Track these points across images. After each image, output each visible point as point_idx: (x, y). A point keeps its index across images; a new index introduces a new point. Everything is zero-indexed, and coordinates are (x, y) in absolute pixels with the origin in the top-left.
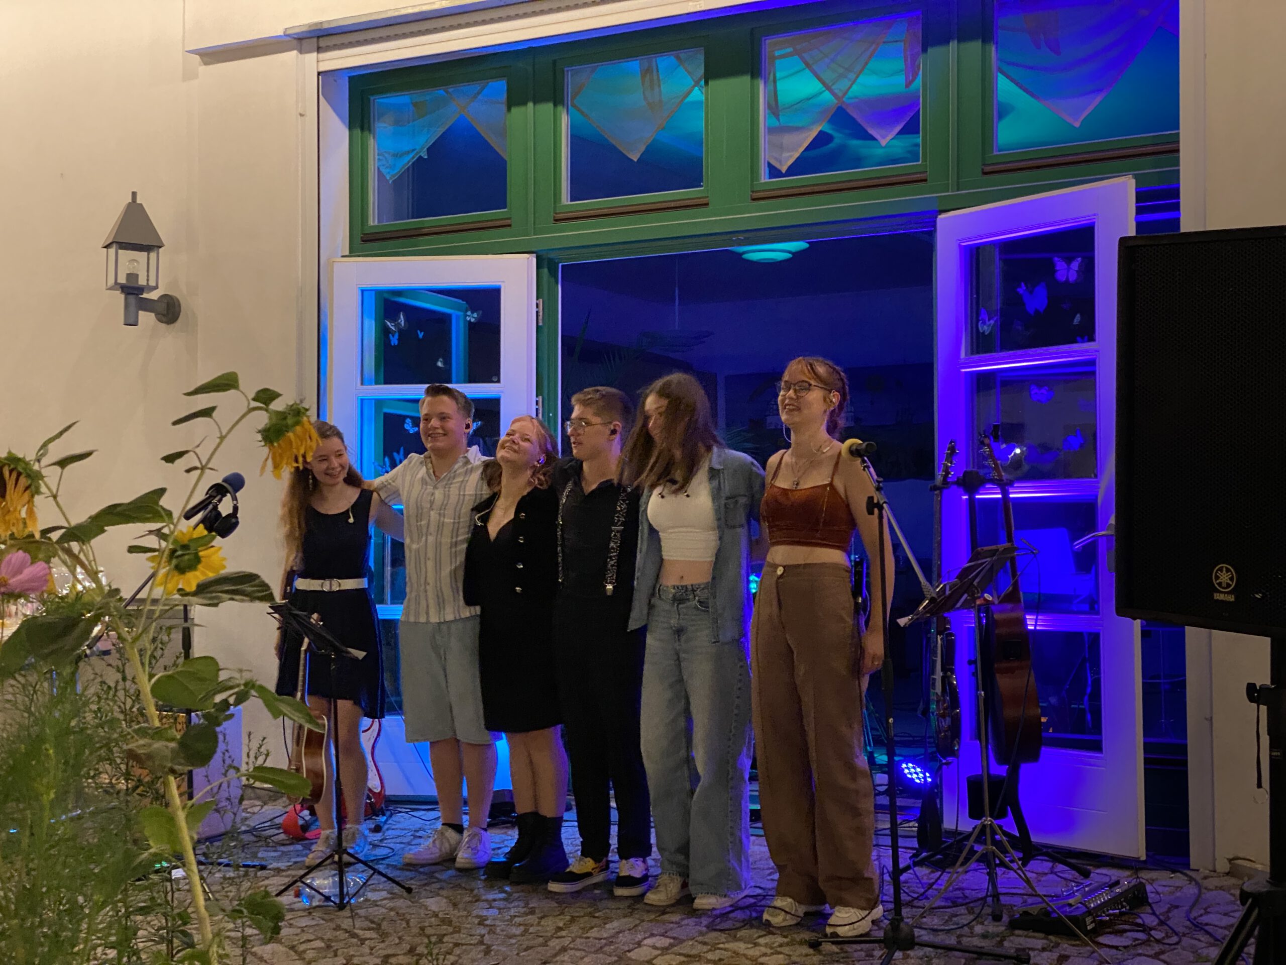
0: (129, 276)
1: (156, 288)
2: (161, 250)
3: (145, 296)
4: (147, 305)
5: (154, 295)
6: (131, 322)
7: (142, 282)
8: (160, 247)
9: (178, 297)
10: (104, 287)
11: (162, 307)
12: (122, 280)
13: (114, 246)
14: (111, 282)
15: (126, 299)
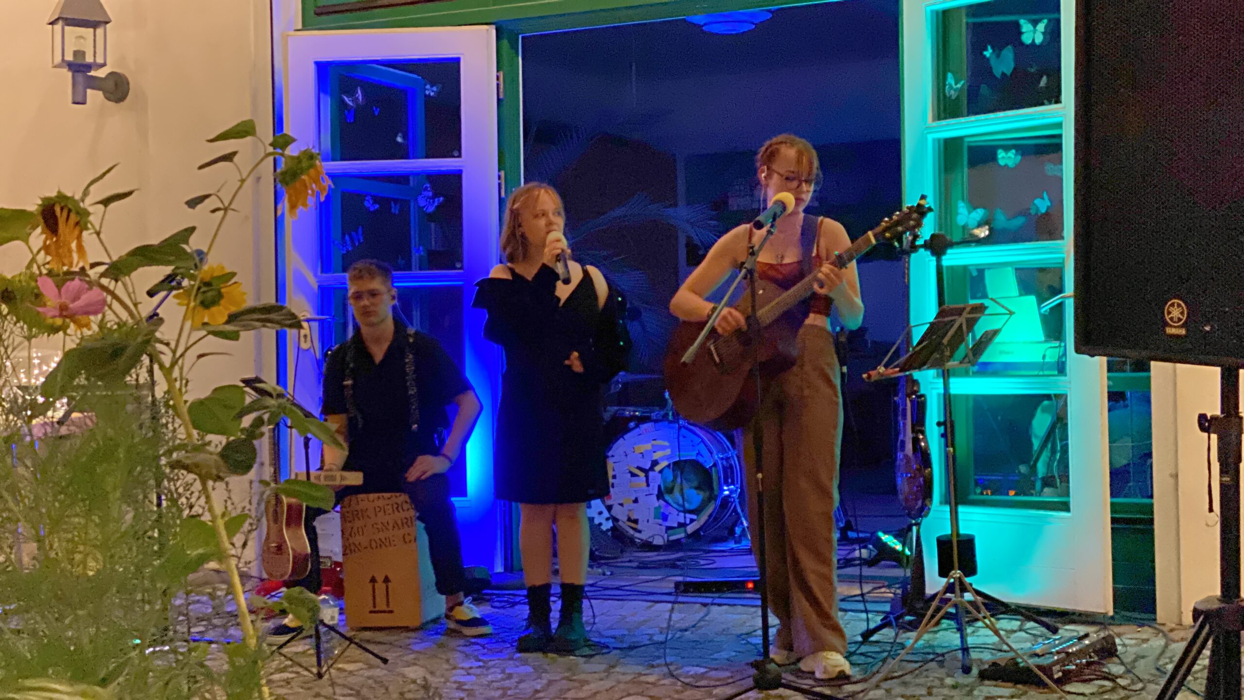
0: (76, 53)
1: (103, 65)
2: (108, 26)
3: (93, 73)
4: (95, 83)
5: (101, 73)
6: (79, 101)
7: (89, 59)
8: (107, 23)
9: (127, 75)
10: (50, 65)
11: (111, 85)
12: (69, 57)
13: (60, 23)
14: (58, 59)
15: (73, 77)
